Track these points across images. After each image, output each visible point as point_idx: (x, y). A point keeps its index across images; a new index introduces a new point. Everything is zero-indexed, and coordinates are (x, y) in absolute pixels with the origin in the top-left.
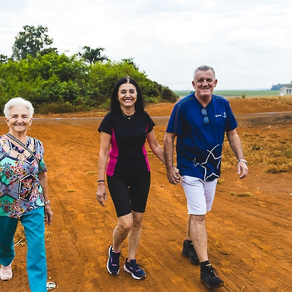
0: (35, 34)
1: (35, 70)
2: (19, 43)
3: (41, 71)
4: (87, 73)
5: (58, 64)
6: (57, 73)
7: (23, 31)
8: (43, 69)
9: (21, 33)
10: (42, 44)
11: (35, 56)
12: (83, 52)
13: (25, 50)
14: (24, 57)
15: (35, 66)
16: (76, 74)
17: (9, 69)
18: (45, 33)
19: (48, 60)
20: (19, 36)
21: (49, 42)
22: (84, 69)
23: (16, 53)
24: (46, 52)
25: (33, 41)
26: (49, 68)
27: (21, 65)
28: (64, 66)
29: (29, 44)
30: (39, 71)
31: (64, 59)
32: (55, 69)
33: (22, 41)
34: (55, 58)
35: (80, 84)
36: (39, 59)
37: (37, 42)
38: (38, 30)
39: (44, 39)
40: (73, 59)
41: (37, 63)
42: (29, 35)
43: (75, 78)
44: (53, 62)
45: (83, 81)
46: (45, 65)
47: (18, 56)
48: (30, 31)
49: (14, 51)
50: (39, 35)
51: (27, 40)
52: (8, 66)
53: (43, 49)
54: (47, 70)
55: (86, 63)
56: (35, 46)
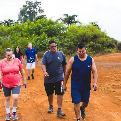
0: (33, 6)
1: (32, 30)
2: (22, 13)
3: (35, 30)
4: (65, 32)
5: (46, 25)
6: (46, 32)
7: (26, 4)
8: (37, 29)
9: (24, 6)
10: (36, 12)
11: (32, 20)
12: (63, 17)
13: (26, 16)
14: (25, 21)
15: (32, 27)
16: (58, 32)
17: (15, 29)
18: (39, 6)
19: (40, 23)
20: (22, 8)
21: (41, 11)
22: (63, 29)
23: (20, 19)
24: (39, 18)
25: (31, 11)
26: (41, 28)
27: (23, 26)
28: (50, 27)
29: (29, 13)
30: (34, 30)
31: (51, 23)
32: (44, 29)
33: (25, 11)
34: (45, 22)
35: (60, 39)
36: (35, 22)
37: (34, 11)
38: (35, 3)
39: (38, 10)
40: (56, 22)
41: (33, 25)
42: (29, 7)
43: (57, 35)
44: (44, 24)
45: (63, 37)
46: (38, 26)
47: (21, 21)
48: (30, 5)
49: (19, 17)
50: (35, 7)
51: (28, 10)
52: (15, 27)
53: (37, 16)
54: (39, 29)
55: (65, 25)
56: (32, 14)
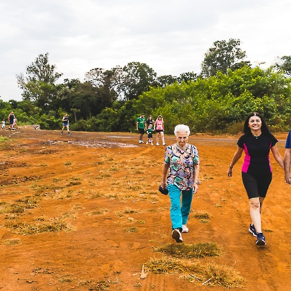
0: (226, 49)
1: (225, 87)
2: (209, 60)
3: (232, 87)
4: (286, 87)
5: (251, 78)
6: (249, 89)
7: (214, 47)
8: (234, 85)
9: (211, 50)
10: (233, 58)
11: (225, 72)
12: (282, 63)
13: (214, 66)
14: (213, 74)
15: (225, 83)
16: (273, 88)
17: (198, 87)
18: (238, 47)
19: (240, 75)
20: (208, 52)
21: (240, 55)
22: (282, 83)
23: (205, 70)
24: (237, 67)
25: (223, 56)
26: (241, 83)
27: (210, 82)
28: (258, 80)
29: (219, 59)
30: (229, 88)
31: (258, 73)
32: (247, 84)
33: (212, 57)
34: (248, 72)
35: (277, 100)
36: (230, 75)
37: (228, 57)
38: (229, 44)
39: (235, 53)
40: (269, 71)
41: (228, 78)
42: (219, 50)
43: (272, 93)
44: (246, 76)
45: (282, 96)
46: (236, 80)
47: (208, 73)
48: (221, 47)
49: (203, 68)
50: (230, 49)
51: (218, 56)
52: (197, 84)
53: (234, 63)
54: (238, 86)
55: (286, 75)
56: (225, 61)
